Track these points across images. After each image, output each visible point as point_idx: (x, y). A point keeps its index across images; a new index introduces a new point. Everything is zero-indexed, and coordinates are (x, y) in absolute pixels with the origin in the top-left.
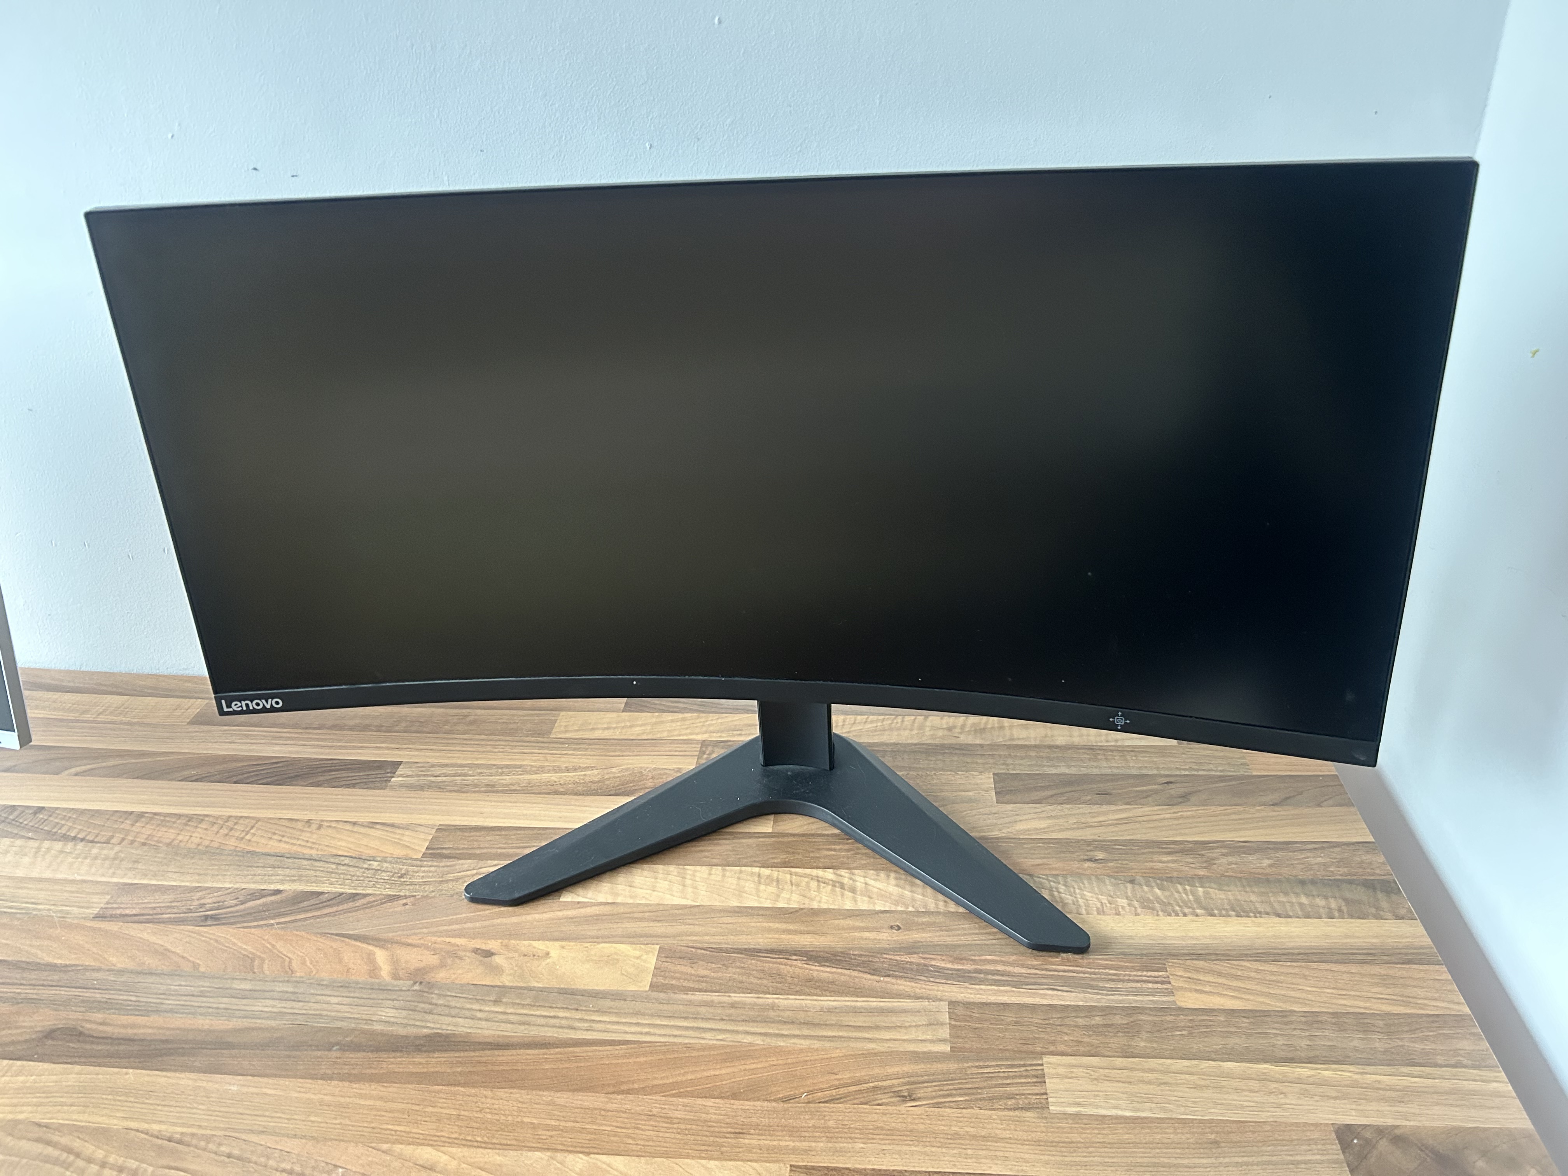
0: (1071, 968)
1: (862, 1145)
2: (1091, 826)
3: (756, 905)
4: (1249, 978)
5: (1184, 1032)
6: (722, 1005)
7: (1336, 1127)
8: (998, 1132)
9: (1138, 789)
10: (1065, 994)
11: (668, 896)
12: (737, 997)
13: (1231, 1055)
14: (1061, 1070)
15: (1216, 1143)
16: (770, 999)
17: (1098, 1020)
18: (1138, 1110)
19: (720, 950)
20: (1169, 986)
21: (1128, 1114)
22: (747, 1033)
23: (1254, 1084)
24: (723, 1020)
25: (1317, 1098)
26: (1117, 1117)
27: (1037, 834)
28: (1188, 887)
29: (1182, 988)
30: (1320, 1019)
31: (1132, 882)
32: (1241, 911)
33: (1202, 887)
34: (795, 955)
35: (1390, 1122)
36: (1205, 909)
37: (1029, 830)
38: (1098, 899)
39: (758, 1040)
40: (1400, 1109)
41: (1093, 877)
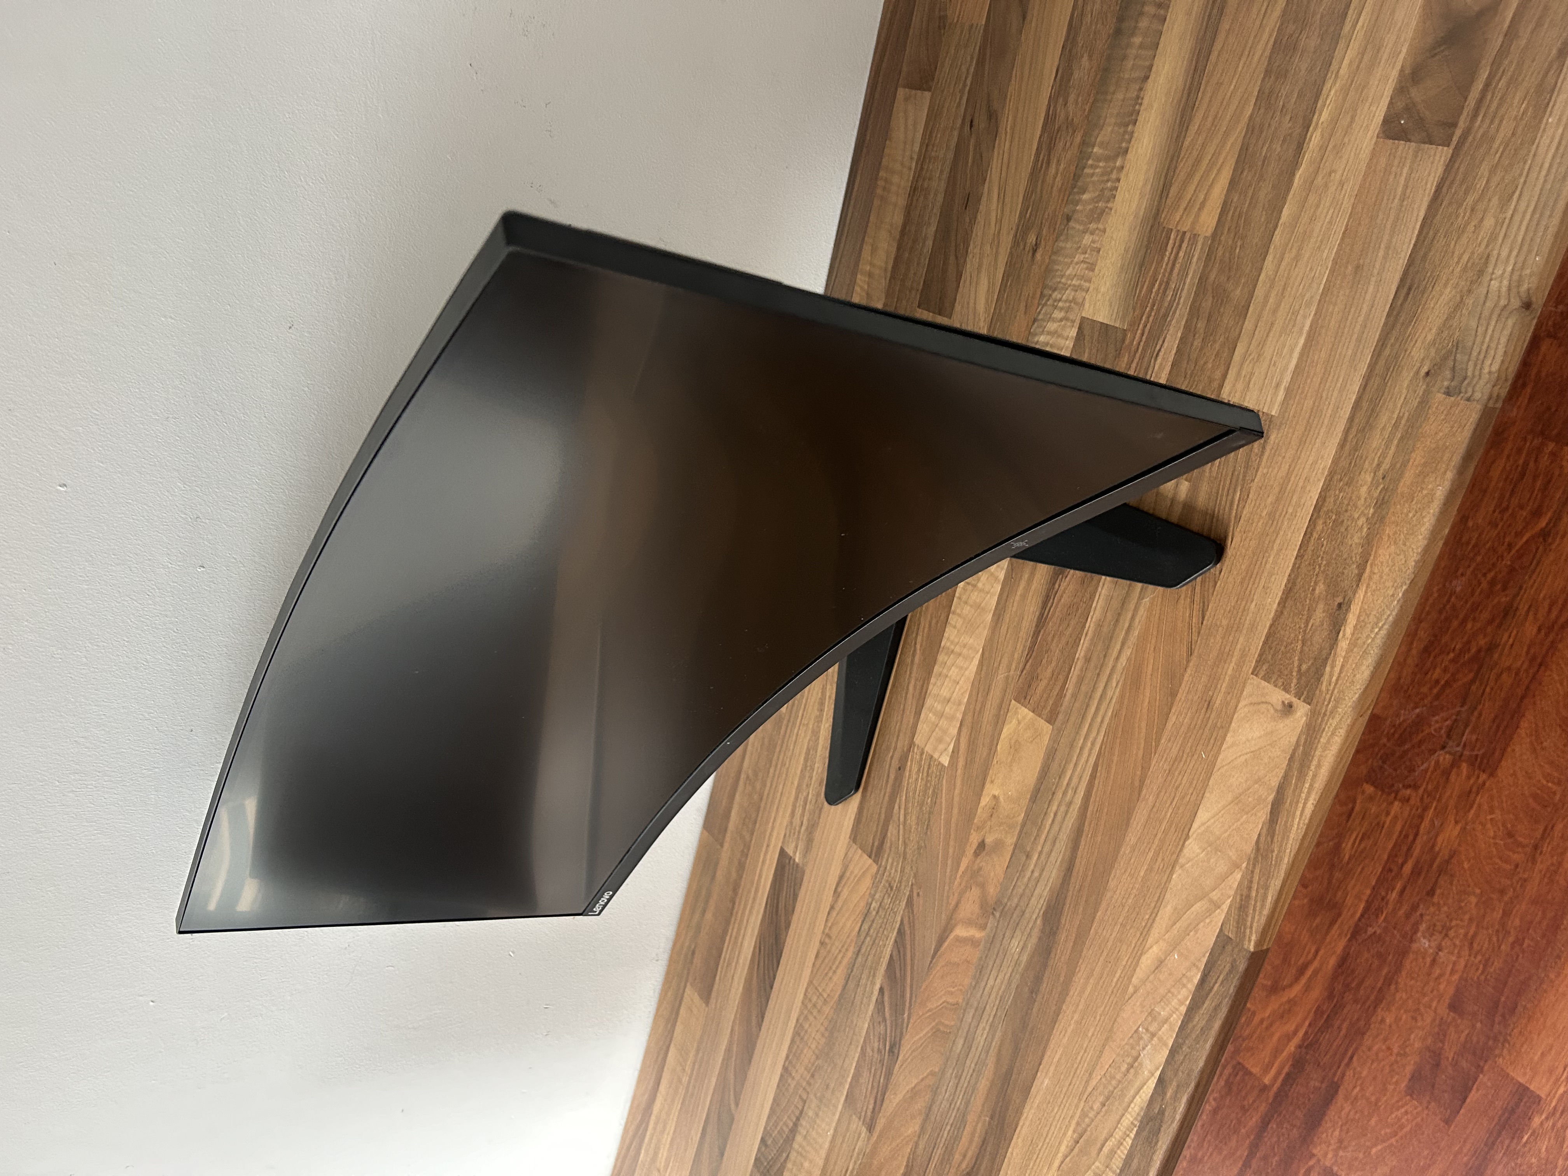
0: (1141, 326)
1: (1254, 603)
2: (999, 232)
3: (996, 598)
4: (1204, 146)
5: (1239, 244)
6: (1084, 670)
7: (1381, 135)
8: (1280, 475)
9: (970, 161)
10: (1166, 345)
11: (967, 673)
12: (1081, 653)
13: (1276, 208)
14: (1240, 386)
15: (1358, 268)
16: (1091, 625)
17: (1201, 325)
18: (1301, 329)
19: (1031, 649)
20: (1188, 235)
21: (1302, 341)
22: (1117, 658)
23: (1312, 199)
24: (1099, 675)
25: (1346, 140)
26: (1302, 354)
27: (993, 292)
28: (1090, 162)
29: (1193, 223)
30: (1267, 91)
31: (1069, 219)
32: (1130, 118)
33: (1093, 146)
34: (1054, 584)
35: (1395, 74)
36: (1117, 156)
37: (987, 300)
38: (1077, 263)
39: (1127, 652)
40: (1385, 56)
41: (1053, 257)
